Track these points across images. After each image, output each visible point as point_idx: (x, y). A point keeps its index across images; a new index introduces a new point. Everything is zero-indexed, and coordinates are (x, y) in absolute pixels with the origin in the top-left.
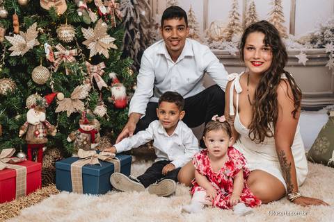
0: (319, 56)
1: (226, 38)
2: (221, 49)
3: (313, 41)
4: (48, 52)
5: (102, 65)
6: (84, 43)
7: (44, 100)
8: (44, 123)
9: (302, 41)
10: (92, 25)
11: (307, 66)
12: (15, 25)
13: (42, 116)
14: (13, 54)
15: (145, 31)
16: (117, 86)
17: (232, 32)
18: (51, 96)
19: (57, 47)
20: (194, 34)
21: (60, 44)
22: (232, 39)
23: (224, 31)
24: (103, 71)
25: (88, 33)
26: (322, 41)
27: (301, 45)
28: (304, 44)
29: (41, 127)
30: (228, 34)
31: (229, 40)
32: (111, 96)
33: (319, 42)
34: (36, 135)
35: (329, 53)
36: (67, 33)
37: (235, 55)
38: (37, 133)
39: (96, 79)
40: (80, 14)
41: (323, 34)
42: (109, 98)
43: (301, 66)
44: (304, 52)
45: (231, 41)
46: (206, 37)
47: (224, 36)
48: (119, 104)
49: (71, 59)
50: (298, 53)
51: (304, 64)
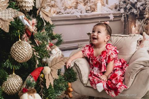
0: (118, 15)
1: (74, 7)
2: (72, 14)
3: (116, 8)
11: (114, 21)
17: (77, 3)
20: (55, 5)
22: (78, 8)
23: (73, 3)
26: (119, 7)
28: (112, 9)
30: (75, 4)
31: (76, 8)
33: (118, 8)
35: (122, 13)
37: (80, 17)
41: (119, 4)
44: (112, 14)
45: (77, 8)
46: (62, 6)
47: (73, 6)
50: (110, 14)
51: (112, 20)
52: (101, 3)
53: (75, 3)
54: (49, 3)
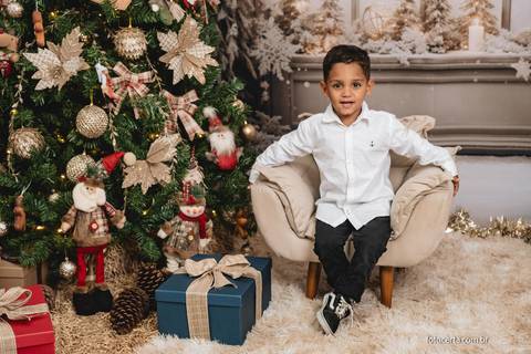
1: (391, 34)
2: (382, 54)
4: (103, 79)
5: (192, 95)
6: (162, 59)
7: (100, 166)
8: (103, 208)
9: (523, 40)
10: (176, 27)
12: (38, 31)
13: (99, 196)
14: (40, 87)
15: (247, 22)
16: (218, 131)
17: (401, 24)
18: (112, 159)
19: (117, 69)
20: (335, 28)
21: (120, 63)
22: (404, 36)
23: (389, 23)
24: (194, 106)
25: (167, 40)
27: (521, 47)
28: (525, 46)
29: (99, 216)
30: (395, 28)
31: (397, 37)
32: (209, 149)
34: (92, 231)
36: (132, 42)
37: (408, 64)
38: (94, 226)
39: (183, 121)
40: (155, 8)
42: (207, 153)
43: (521, 81)
44: (526, 59)
45: (400, 39)
46: (356, 33)
47: (389, 31)
48: (224, 164)
49: (141, 90)
50: (517, 60)
51: (526, 79)
52: (484, 25)
53: (394, 25)
54: (319, 25)
